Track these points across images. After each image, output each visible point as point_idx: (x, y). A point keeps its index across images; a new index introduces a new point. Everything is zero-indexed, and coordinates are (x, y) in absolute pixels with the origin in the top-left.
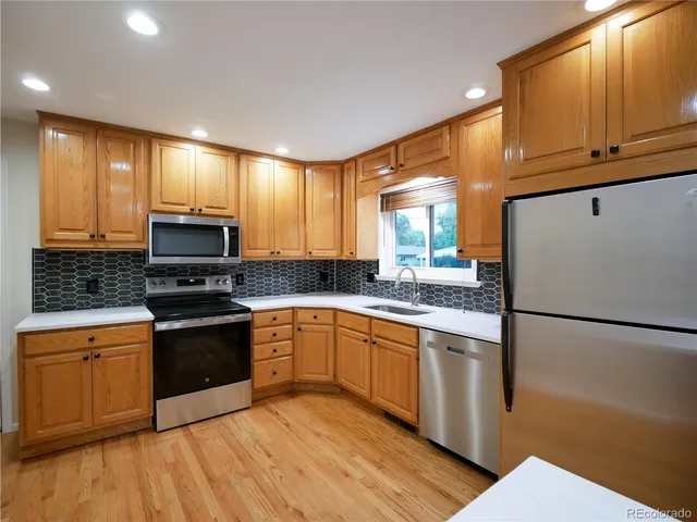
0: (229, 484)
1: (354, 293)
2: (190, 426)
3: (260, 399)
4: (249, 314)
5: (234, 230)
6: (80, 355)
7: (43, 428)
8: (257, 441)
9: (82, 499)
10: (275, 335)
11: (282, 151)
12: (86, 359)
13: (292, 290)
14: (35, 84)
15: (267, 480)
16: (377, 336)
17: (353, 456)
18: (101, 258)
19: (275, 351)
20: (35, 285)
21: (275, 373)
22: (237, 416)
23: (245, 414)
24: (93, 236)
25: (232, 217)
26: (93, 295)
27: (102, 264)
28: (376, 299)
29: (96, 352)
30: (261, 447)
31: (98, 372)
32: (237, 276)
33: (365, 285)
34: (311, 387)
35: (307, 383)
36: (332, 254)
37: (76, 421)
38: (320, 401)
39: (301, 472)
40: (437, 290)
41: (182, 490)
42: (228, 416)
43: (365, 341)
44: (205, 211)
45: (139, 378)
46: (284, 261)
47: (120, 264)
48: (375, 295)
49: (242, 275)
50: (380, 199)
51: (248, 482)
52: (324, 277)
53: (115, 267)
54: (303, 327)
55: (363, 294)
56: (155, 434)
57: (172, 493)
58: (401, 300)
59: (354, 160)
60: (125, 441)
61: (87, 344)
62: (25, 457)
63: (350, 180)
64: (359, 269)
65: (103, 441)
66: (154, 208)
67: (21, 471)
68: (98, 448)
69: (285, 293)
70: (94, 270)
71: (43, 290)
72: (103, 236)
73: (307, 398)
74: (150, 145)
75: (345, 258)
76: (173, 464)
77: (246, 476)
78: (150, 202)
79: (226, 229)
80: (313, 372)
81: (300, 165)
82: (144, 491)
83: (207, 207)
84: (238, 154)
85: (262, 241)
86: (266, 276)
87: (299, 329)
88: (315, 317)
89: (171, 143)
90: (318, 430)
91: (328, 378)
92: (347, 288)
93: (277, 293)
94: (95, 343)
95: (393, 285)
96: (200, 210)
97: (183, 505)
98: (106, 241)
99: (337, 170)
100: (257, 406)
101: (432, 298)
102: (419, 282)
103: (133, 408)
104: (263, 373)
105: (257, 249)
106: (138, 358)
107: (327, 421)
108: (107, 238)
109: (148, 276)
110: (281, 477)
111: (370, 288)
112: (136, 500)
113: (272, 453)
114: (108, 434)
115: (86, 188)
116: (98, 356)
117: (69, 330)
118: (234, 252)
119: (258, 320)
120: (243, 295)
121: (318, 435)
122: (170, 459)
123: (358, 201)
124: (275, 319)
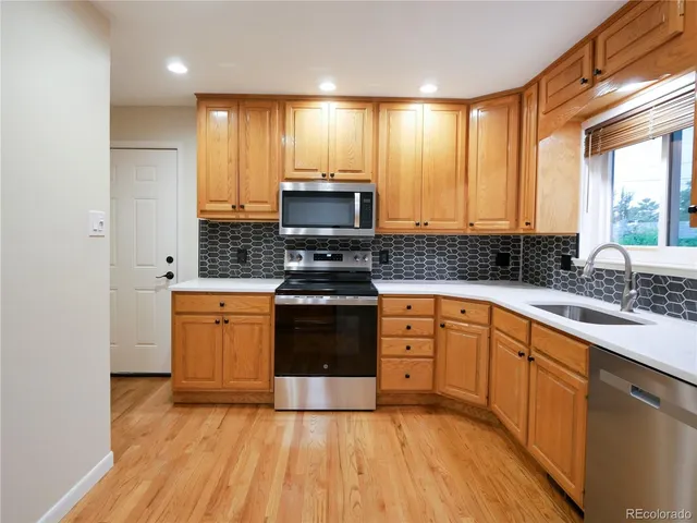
0: (301, 488)
1: (543, 285)
2: (306, 413)
3: (386, 403)
4: (376, 298)
5: (366, 196)
6: (212, 319)
7: (186, 379)
8: (357, 451)
9: (187, 451)
10: (409, 328)
11: (429, 89)
12: (217, 322)
13: (451, 274)
14: (177, 68)
15: (340, 501)
16: (538, 351)
17: (463, 515)
18: (249, 229)
19: (408, 348)
20: (201, 252)
21: (407, 376)
22: (355, 416)
23: (364, 417)
24: (234, 207)
25: (369, 181)
26: (242, 265)
27: (249, 235)
28: (573, 295)
29: (226, 318)
30: (359, 460)
31: (227, 337)
32: (381, 253)
33: (558, 274)
34: (458, 407)
35: (453, 400)
36: (503, 226)
37: (209, 379)
38: (462, 427)
39: (383, 507)
40: (672, 287)
41: (260, 473)
42: (346, 414)
43: (521, 355)
44: (338, 175)
45: (261, 350)
46: (442, 237)
47: (264, 236)
48: (572, 291)
49: (386, 252)
50: (584, 137)
51: (320, 492)
52: (502, 260)
53: (260, 238)
54: (448, 322)
55: (556, 287)
56: (272, 411)
57: (249, 475)
58: (609, 299)
59: (536, 81)
60: (248, 411)
61: (219, 309)
62: (179, 401)
63: (530, 115)
64: (551, 250)
65: (231, 405)
66: (287, 176)
67: (169, 412)
68: (224, 410)
69: (442, 278)
70: (244, 241)
71: (206, 258)
72: (243, 207)
73: (448, 419)
74: (285, 109)
75: (522, 232)
76: (268, 446)
77: (322, 485)
78: (284, 171)
79: (357, 196)
80: (460, 386)
81: (464, 105)
82: (231, 462)
83: (340, 171)
84: (377, 104)
85: (404, 209)
86: (418, 254)
87: (443, 326)
88: (463, 312)
89: (306, 104)
90: (437, 463)
91: (479, 399)
92: (535, 279)
93: (431, 277)
94: (226, 309)
95: (580, 273)
96: (332, 175)
97: (251, 489)
98: (244, 212)
99: (512, 102)
100: (382, 412)
101: (662, 300)
102: (635, 271)
103: (255, 379)
104: (392, 373)
105: (398, 219)
106: (261, 331)
107: (456, 456)
108: (246, 209)
109: (289, 248)
110: (357, 503)
111: (564, 278)
112: (221, 467)
113: (365, 471)
114: (236, 399)
115: (230, 161)
116: (226, 322)
117: (207, 293)
118: (366, 221)
119: (387, 306)
120: (387, 277)
121: (433, 469)
122: (268, 441)
123: (540, 143)
124: (409, 308)
